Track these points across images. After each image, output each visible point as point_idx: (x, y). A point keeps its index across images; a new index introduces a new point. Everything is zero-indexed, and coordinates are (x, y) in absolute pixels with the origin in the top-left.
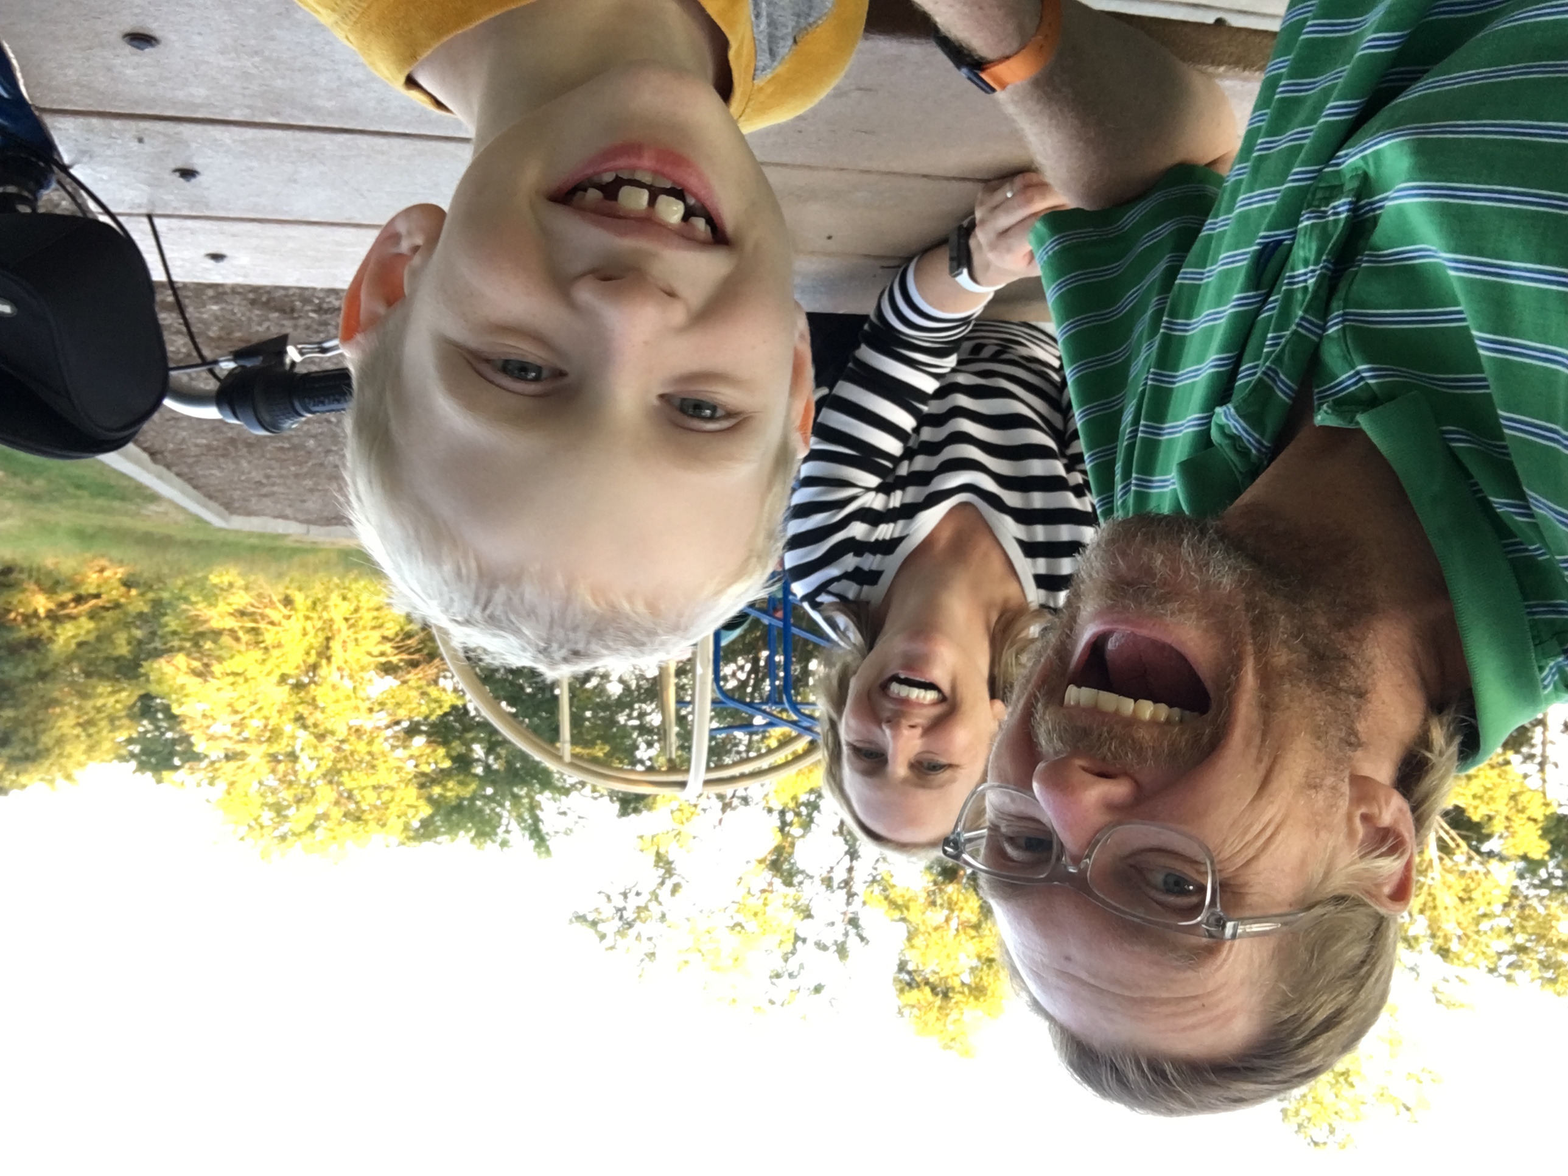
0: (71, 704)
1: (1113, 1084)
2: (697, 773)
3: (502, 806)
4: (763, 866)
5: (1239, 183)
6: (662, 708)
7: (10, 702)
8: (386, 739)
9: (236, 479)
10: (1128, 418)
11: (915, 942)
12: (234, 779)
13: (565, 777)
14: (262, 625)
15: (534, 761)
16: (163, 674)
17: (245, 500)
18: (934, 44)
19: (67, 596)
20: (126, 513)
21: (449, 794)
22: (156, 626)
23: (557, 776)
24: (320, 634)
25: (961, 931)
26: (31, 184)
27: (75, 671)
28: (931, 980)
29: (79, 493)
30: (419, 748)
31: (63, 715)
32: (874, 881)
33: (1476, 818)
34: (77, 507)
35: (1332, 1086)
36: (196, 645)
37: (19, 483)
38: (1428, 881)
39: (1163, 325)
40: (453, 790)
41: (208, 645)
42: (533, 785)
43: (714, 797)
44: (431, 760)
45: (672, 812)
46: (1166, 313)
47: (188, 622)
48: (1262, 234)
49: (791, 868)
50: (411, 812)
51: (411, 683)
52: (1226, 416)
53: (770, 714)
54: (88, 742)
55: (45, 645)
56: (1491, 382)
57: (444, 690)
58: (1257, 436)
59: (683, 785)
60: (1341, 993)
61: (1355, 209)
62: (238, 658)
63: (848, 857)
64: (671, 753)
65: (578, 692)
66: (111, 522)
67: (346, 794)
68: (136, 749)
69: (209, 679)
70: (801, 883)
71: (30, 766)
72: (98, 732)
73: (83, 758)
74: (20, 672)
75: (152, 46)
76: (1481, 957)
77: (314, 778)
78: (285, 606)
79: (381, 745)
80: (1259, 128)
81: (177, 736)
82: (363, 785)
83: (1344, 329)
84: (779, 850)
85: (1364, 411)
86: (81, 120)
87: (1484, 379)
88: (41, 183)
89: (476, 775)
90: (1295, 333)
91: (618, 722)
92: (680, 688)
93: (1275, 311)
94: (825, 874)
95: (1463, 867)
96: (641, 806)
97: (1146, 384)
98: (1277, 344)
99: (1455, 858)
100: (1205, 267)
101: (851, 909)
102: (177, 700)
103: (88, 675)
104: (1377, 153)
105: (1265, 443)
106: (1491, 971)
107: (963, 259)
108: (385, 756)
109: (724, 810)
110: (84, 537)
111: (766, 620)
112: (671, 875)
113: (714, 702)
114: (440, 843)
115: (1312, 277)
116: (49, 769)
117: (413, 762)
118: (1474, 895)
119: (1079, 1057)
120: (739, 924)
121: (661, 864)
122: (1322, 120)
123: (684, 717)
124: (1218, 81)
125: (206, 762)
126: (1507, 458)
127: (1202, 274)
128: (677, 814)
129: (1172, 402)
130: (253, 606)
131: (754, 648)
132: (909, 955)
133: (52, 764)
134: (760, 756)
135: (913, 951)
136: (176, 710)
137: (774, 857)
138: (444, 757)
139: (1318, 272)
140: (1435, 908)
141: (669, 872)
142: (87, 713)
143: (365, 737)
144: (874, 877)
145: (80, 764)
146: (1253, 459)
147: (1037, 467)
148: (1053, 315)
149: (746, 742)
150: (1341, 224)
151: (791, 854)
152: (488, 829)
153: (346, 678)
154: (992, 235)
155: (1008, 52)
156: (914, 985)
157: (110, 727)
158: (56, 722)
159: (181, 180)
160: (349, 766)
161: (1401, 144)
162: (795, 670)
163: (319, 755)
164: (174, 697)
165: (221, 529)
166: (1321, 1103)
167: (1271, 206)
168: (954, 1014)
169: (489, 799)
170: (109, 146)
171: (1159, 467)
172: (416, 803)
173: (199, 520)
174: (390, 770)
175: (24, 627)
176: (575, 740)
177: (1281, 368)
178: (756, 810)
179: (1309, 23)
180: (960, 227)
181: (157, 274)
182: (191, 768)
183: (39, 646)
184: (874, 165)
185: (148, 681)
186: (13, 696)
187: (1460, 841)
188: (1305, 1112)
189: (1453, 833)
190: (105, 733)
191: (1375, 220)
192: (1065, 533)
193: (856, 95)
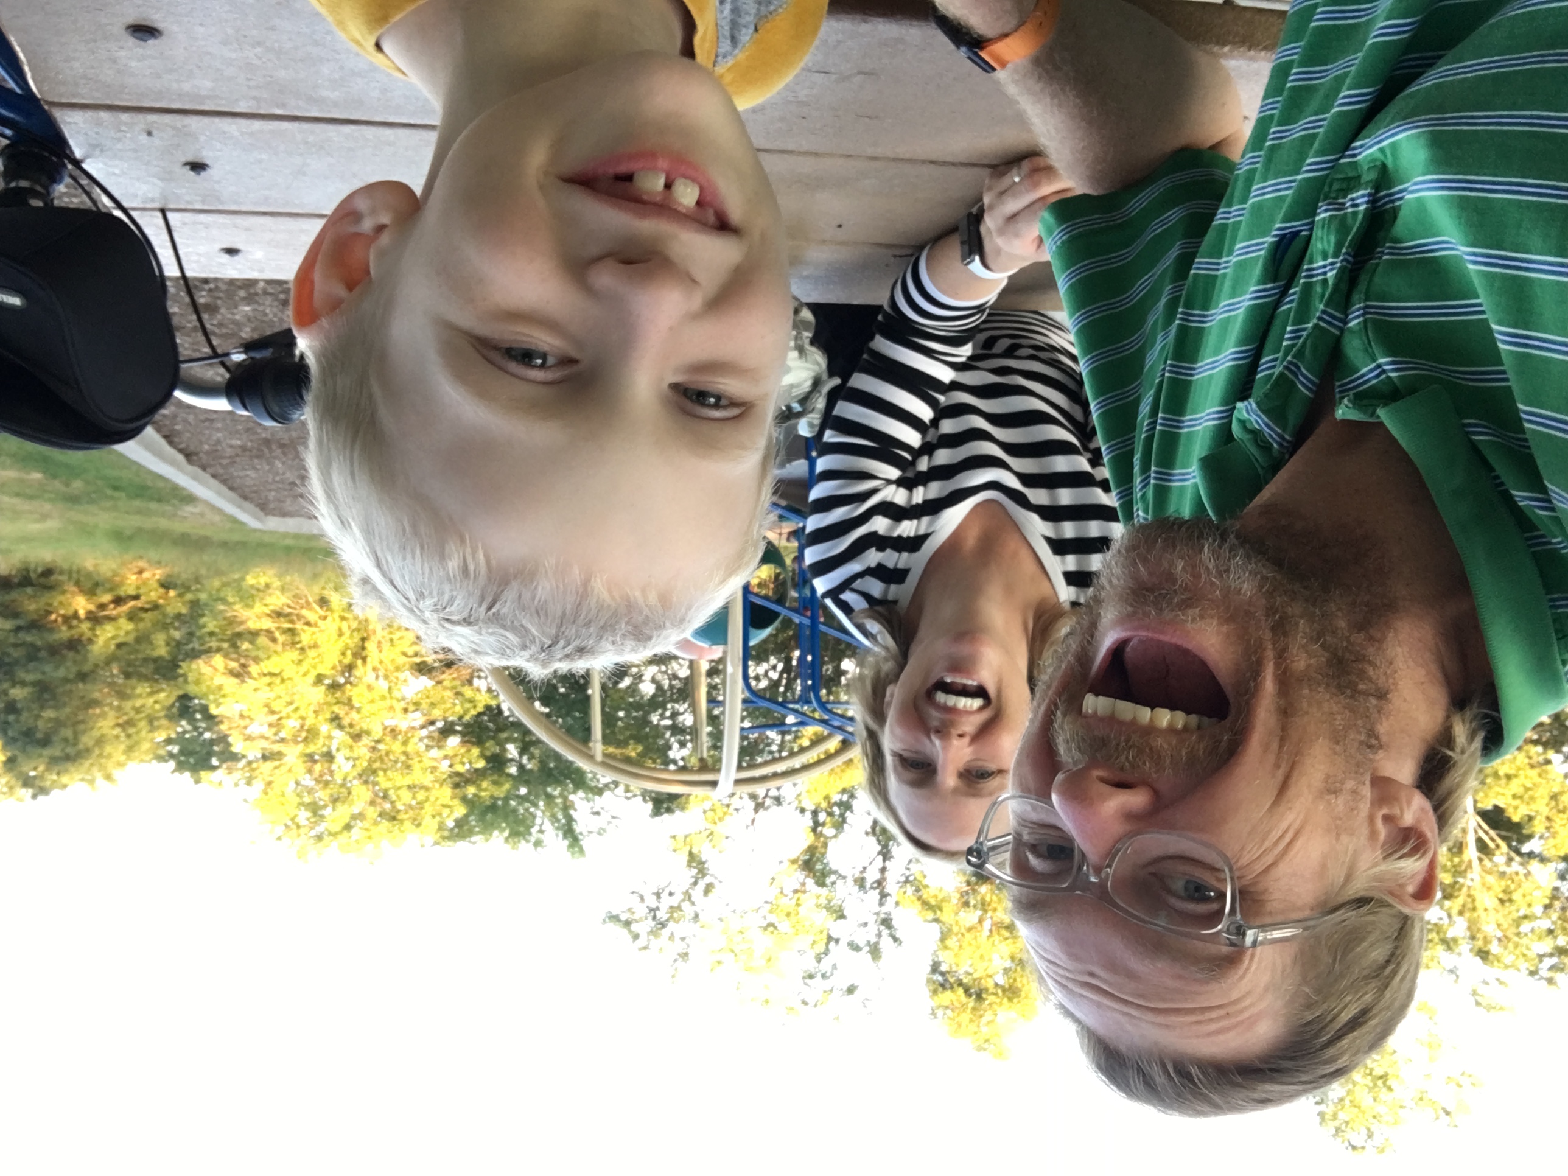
0: (110, 705)
1: (1141, 1086)
2: (728, 773)
3: (536, 805)
4: (796, 866)
5: (1253, 172)
6: (694, 709)
7: (51, 703)
8: (421, 740)
9: (270, 480)
10: (1145, 408)
11: (948, 942)
12: (270, 779)
13: (598, 777)
14: (299, 626)
15: (567, 761)
16: (200, 674)
17: (279, 501)
18: (934, 25)
19: (106, 598)
20: (163, 515)
21: (483, 794)
22: (193, 628)
23: (590, 776)
24: (355, 634)
25: (994, 933)
26: (44, 179)
27: (115, 671)
28: (965, 981)
29: (117, 494)
30: (454, 748)
31: (103, 715)
32: (907, 881)
33: (1516, 818)
34: (115, 508)
35: (1370, 1089)
36: (234, 646)
37: (57, 484)
38: (1468, 883)
39: (1179, 316)
40: (487, 790)
41: (246, 646)
42: (567, 785)
43: (746, 797)
44: (465, 760)
45: (705, 812)
46: (1182, 303)
47: (225, 622)
48: (1278, 225)
49: (824, 869)
50: (446, 812)
51: (446, 683)
52: (1247, 411)
53: (804, 714)
54: (128, 743)
55: (84, 646)
56: (1511, 375)
57: (478, 690)
58: (1279, 430)
59: (714, 784)
60: (1366, 993)
61: (1373, 200)
62: (274, 658)
63: (880, 857)
64: (702, 752)
65: (611, 692)
66: (148, 523)
67: (381, 794)
68: (175, 749)
69: (247, 680)
70: (834, 883)
71: (69, 765)
72: (137, 733)
73: (123, 758)
74: (61, 673)
75: (156, 38)
76: (1522, 960)
77: (349, 779)
78: (321, 607)
79: (416, 745)
80: (1272, 116)
81: (214, 736)
82: (398, 784)
83: (1365, 321)
84: (811, 850)
85: (1385, 405)
86: (90, 114)
87: (1504, 372)
88: (54, 177)
89: (509, 775)
90: (1316, 326)
91: (651, 722)
92: (712, 688)
93: (1294, 305)
94: (858, 875)
95: (1503, 868)
96: (673, 806)
97: (1163, 375)
98: (1299, 337)
99: (1495, 859)
100: (1221, 258)
101: (884, 909)
102: (215, 701)
103: (127, 675)
104: (1394, 146)
105: (1287, 437)
106: (1532, 973)
107: (975, 246)
108: (420, 756)
109: (756, 810)
110: (122, 538)
111: (797, 619)
112: (704, 875)
113: (745, 701)
114: (474, 843)
115: (1331, 270)
116: (89, 770)
117: (447, 762)
118: (1514, 896)
119: (1107, 1060)
120: (771, 925)
121: (694, 864)
122: (1335, 110)
123: (717, 717)
124: (1223, 62)
125: (244, 762)
126: (1527, 451)
127: (1219, 264)
128: (710, 814)
129: (1191, 395)
130: (289, 607)
131: (786, 648)
132: (942, 956)
133: (92, 765)
134: (792, 754)
135: (947, 952)
136: (213, 710)
137: (807, 857)
138: (478, 756)
139: (1338, 265)
140: (1474, 909)
141: (702, 871)
142: (126, 714)
143: (400, 737)
144: (907, 877)
145: (120, 764)
146: (1275, 454)
147: (1061, 464)
148: (1065, 304)
149: (778, 742)
150: (1360, 216)
151: (823, 854)
152: (522, 829)
153: (381, 679)
154: (1000, 221)
155: (1006, 30)
156: (947, 986)
157: (148, 728)
158: (95, 722)
159: (192, 173)
160: (384, 766)
161: (1419, 135)
162: (827, 670)
163: (355, 755)
164: (211, 697)
165: (255, 530)
166: (1359, 1107)
167: (1287, 196)
168: (988, 1016)
169: (523, 799)
170: (119, 140)
171: (1179, 461)
172: (451, 803)
173: (234, 520)
174: (424, 770)
175: (64, 628)
176: (606, 740)
177: (1302, 362)
178: (788, 811)
179: (1319, 10)
180: (970, 215)
181: (171, 270)
182: (228, 768)
183: (79, 648)
184: (880, 151)
185: (186, 681)
186: (54, 697)
187: (1499, 841)
188: (1342, 1116)
189: (1492, 833)
190: (144, 733)
191: (1395, 212)
192: (1094, 529)
193: (858, 79)
